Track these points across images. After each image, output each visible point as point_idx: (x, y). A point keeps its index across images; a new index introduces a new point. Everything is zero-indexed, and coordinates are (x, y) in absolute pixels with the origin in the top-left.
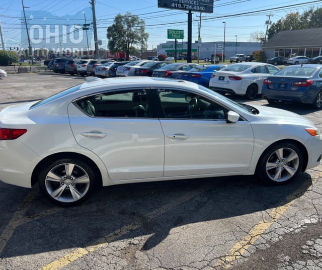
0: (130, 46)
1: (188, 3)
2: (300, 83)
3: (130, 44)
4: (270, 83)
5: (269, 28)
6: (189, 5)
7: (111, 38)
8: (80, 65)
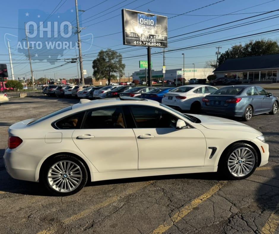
0: (111, 74)
1: (147, 40)
2: (230, 100)
3: (111, 73)
4: (207, 101)
5: (219, 57)
6: (148, 42)
7: (96, 69)
8: (67, 90)
